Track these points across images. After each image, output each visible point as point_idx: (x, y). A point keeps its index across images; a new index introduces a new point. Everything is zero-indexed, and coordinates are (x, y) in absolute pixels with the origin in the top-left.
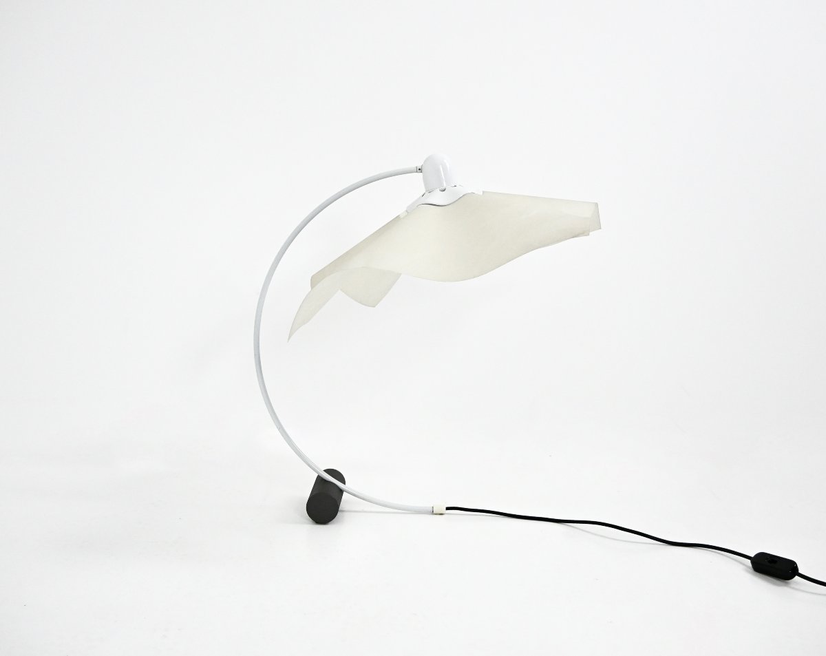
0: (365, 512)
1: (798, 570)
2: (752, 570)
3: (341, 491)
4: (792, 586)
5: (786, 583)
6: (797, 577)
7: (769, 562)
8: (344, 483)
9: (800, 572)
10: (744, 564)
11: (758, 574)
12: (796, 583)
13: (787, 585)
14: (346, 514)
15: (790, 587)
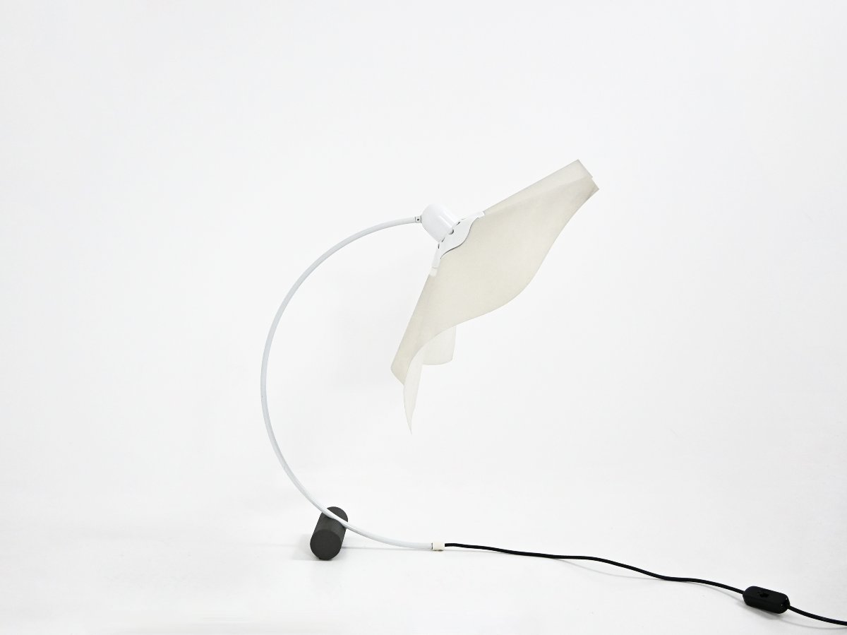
0: (365, 548)
1: (789, 603)
2: (744, 604)
3: (344, 528)
4: (784, 619)
5: (779, 616)
6: (788, 610)
7: (761, 595)
8: (347, 520)
9: (791, 605)
10: (736, 599)
11: (749, 607)
12: (787, 616)
13: (779, 617)
14: (348, 551)
15: (782, 620)
